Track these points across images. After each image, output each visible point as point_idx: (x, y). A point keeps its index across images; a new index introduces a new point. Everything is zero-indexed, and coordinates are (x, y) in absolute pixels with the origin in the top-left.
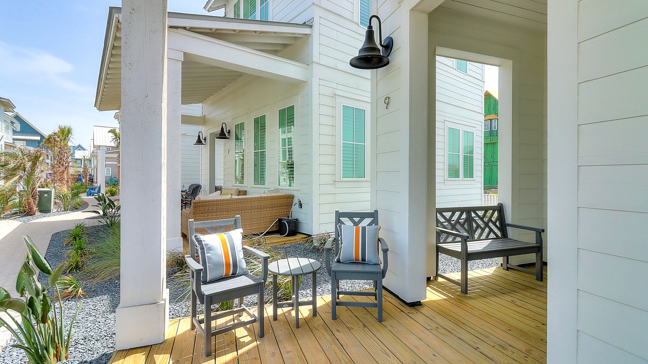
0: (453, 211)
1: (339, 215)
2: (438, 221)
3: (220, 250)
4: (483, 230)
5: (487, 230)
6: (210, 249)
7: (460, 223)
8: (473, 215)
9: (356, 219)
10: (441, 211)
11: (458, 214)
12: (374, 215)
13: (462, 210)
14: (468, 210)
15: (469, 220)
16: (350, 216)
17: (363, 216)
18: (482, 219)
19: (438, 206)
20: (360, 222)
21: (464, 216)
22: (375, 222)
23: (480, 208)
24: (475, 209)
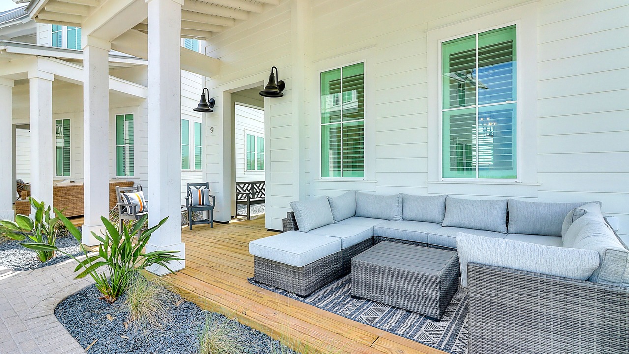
0: (245, 184)
1: (189, 185)
2: (237, 189)
3: (137, 200)
4: (259, 193)
5: (261, 193)
6: (132, 199)
7: (248, 190)
8: (254, 186)
9: (198, 187)
10: (238, 184)
11: (247, 185)
12: (207, 185)
13: (249, 183)
14: (252, 184)
15: (252, 188)
16: (195, 185)
17: (201, 185)
18: (258, 188)
19: (237, 181)
20: (200, 188)
21: (250, 186)
22: (207, 187)
23: (258, 183)
24: (255, 183)
